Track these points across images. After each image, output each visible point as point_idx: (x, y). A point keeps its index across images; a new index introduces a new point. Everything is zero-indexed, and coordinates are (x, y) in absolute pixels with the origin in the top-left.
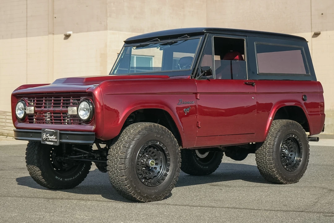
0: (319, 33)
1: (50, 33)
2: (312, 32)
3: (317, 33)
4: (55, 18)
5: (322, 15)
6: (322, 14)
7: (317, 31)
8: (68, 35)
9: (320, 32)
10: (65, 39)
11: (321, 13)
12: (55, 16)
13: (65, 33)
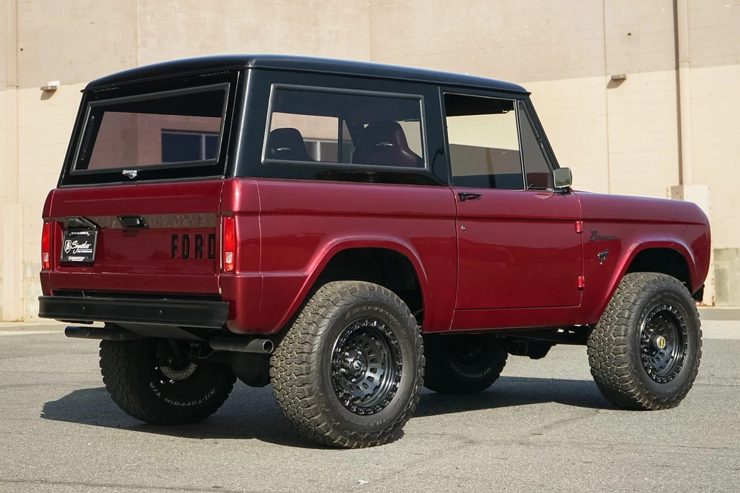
0: (622, 77)
1: (9, 86)
2: (606, 75)
3: (619, 78)
4: (22, 50)
5: (629, 36)
6: (629, 34)
7: (617, 73)
8: (50, 88)
9: (625, 75)
10: (43, 98)
11: (627, 33)
12: (21, 46)
13: (43, 86)
